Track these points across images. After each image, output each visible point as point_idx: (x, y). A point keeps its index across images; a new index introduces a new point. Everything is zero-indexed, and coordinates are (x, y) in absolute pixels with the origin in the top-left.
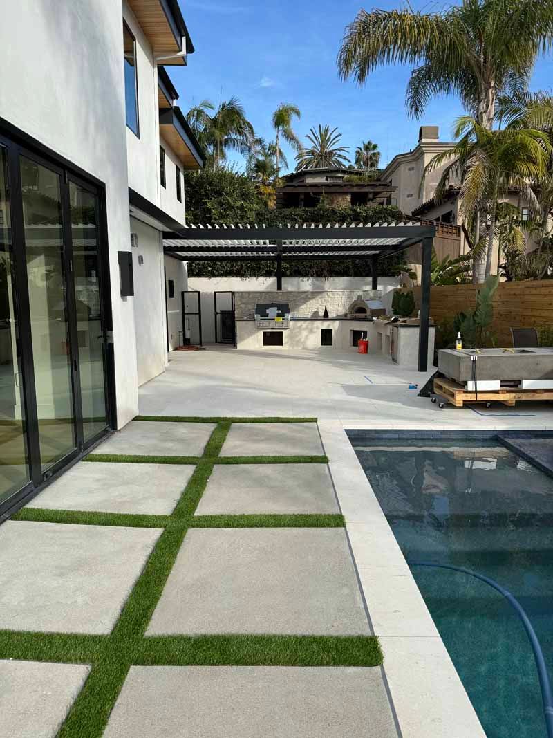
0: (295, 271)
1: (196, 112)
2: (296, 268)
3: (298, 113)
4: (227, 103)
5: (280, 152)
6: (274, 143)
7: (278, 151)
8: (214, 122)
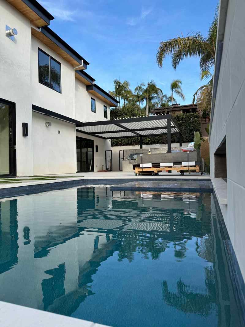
0: (153, 142)
1: (139, 88)
2: (153, 141)
3: (181, 83)
4: (150, 83)
5: (173, 99)
6: (171, 96)
7: (172, 99)
8: (146, 91)
